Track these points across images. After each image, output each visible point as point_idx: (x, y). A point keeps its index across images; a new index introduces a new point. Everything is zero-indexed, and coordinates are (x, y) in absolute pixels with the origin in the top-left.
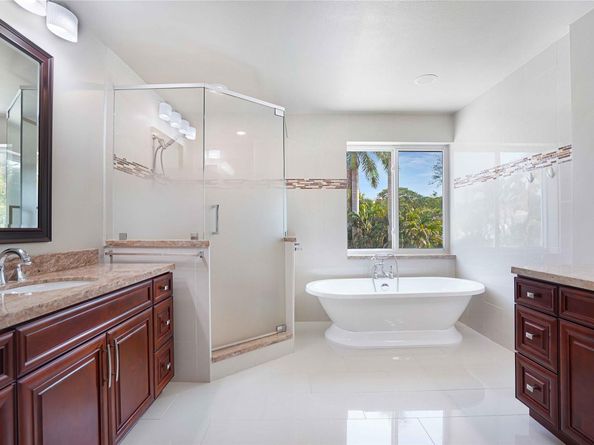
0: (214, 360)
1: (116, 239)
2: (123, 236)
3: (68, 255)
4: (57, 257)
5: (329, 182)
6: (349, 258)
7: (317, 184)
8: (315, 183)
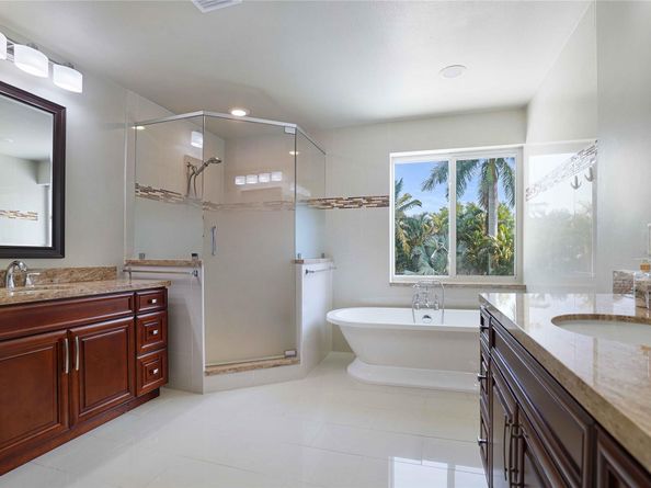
0: (208, 374)
1: (137, 258)
2: (142, 256)
3: (82, 270)
4: (71, 271)
5: (369, 200)
6: (391, 284)
7: (356, 203)
8: (354, 202)
